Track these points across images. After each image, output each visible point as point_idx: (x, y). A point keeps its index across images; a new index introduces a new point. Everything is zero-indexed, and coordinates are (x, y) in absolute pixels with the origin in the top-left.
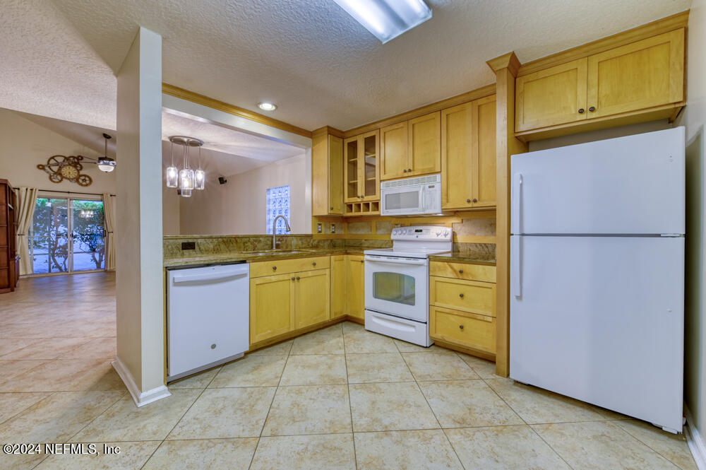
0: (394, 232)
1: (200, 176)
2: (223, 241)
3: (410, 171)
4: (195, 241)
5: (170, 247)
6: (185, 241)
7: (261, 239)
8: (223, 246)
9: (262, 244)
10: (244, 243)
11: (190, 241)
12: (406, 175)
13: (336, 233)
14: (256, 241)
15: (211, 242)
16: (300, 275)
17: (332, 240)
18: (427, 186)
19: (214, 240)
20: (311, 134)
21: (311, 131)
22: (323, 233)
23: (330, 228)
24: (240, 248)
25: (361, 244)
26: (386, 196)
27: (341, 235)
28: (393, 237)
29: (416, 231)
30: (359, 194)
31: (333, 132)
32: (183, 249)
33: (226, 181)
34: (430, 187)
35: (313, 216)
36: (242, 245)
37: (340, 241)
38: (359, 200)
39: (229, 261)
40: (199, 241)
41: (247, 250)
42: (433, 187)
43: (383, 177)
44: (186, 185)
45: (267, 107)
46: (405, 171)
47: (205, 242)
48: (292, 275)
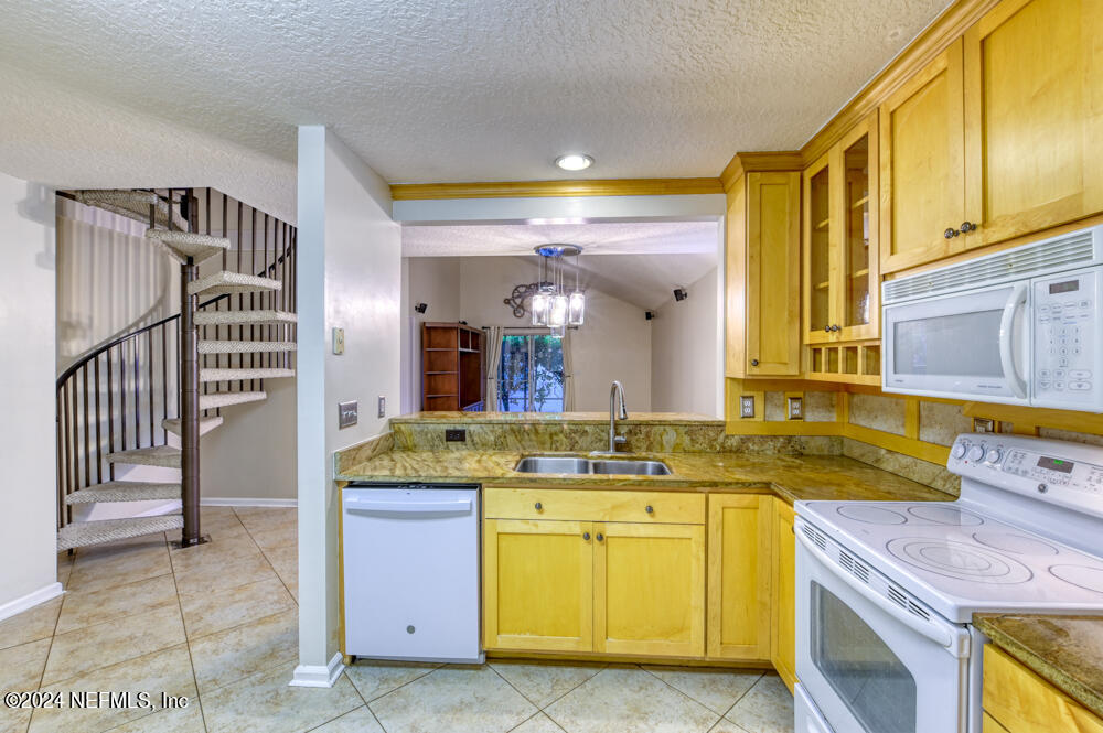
0: (957, 449)
1: (578, 301)
2: (512, 430)
3: (970, 228)
4: (465, 427)
5: (429, 436)
6: (451, 428)
7: (587, 428)
8: (511, 439)
9: (589, 439)
10: (551, 435)
11: (459, 427)
12: (958, 244)
13: (810, 417)
14: (576, 432)
15: (492, 431)
16: (610, 530)
17: (789, 439)
18: (1042, 287)
19: (496, 427)
20: (719, 184)
21: (718, 175)
22: (759, 418)
23: (784, 405)
24: (543, 443)
25: (878, 460)
26: (895, 325)
27: (831, 424)
28: (953, 466)
29: (1045, 462)
30: (832, 322)
31: (757, 164)
32: (447, 440)
33: (686, 295)
34: (1054, 289)
35: (727, 378)
36: (547, 437)
37: (820, 442)
38: (832, 337)
39: (441, 481)
40: (472, 428)
41: (557, 449)
42: (1073, 286)
43: (890, 264)
44: (558, 319)
45: (574, 163)
46: (952, 234)
47: (481, 430)
48: (589, 528)
